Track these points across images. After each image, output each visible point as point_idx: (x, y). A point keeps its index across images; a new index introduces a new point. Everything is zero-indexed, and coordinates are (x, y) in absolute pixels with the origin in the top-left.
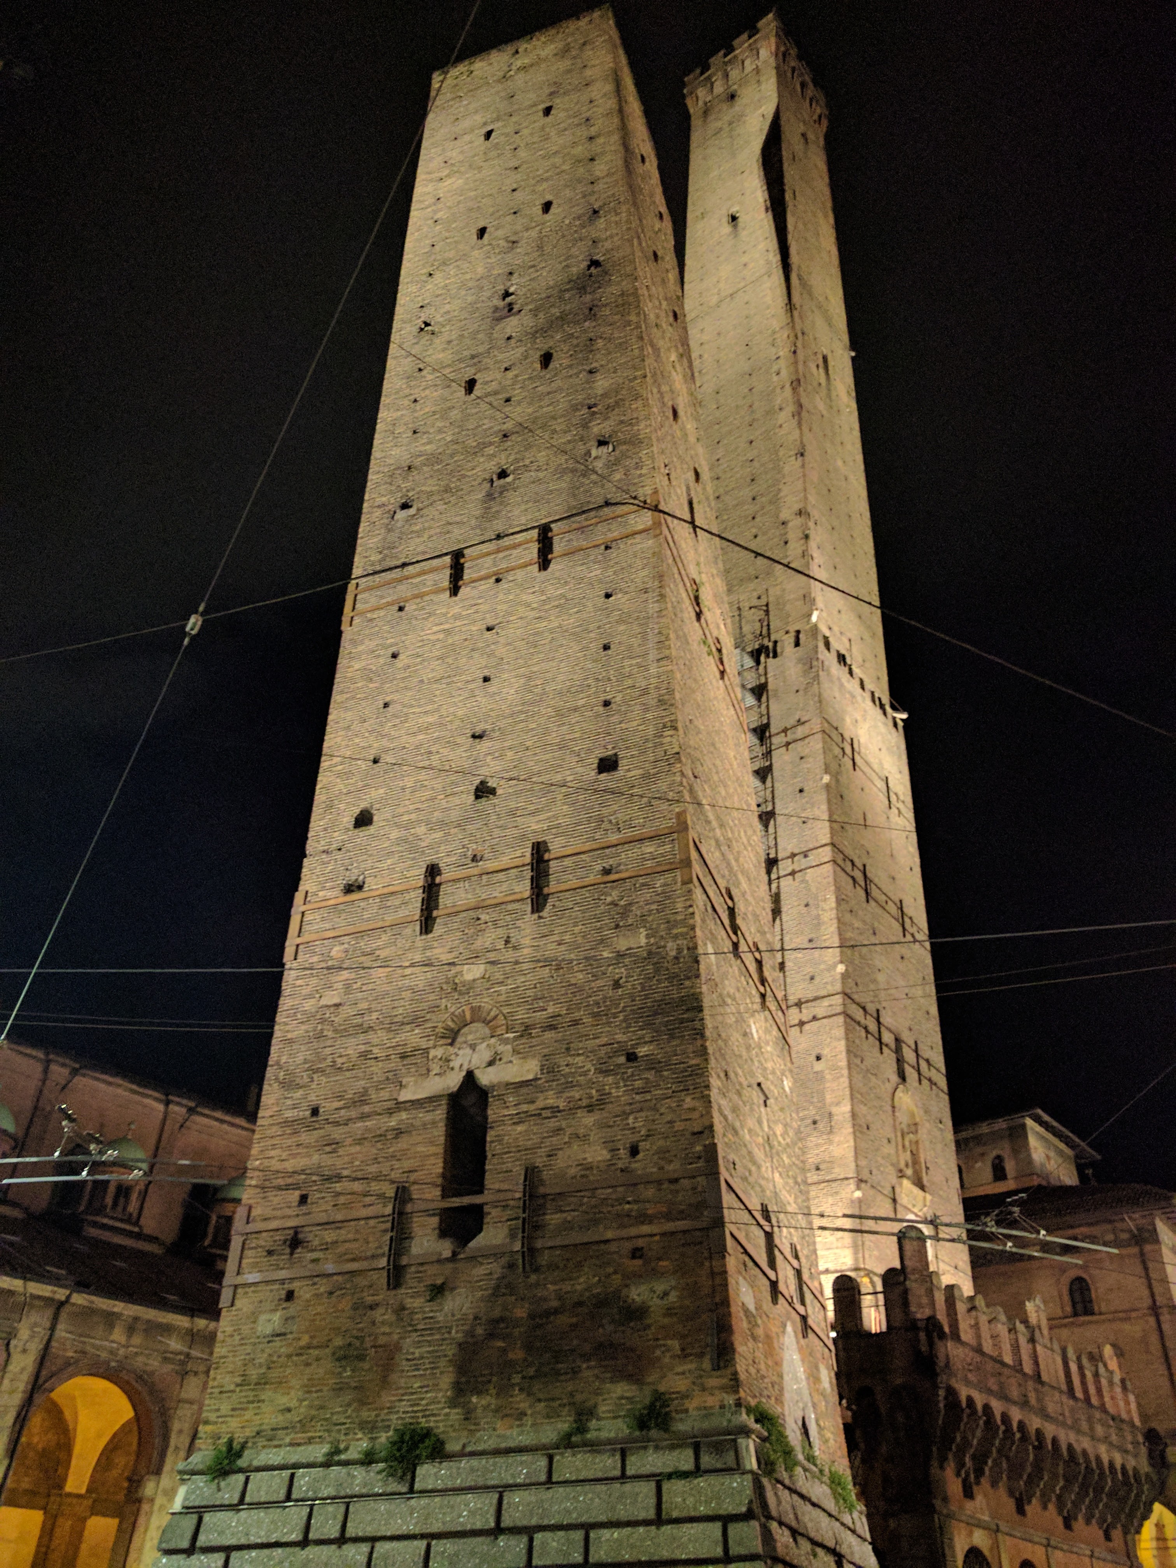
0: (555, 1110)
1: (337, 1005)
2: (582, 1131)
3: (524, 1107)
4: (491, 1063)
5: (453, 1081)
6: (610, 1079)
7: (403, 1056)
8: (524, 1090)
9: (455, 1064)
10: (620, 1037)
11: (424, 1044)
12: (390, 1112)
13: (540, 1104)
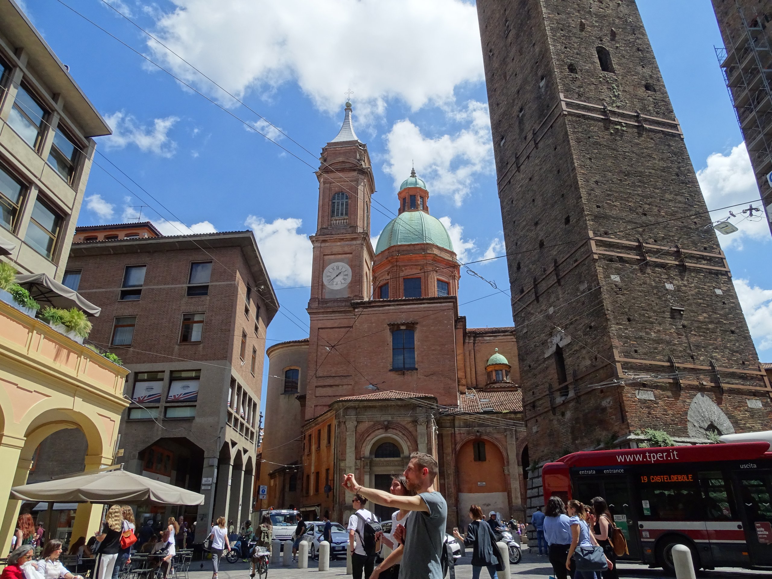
0: (576, 351)
1: (527, 332)
2: (584, 356)
3: (570, 352)
4: (561, 340)
5: (554, 348)
6: (587, 337)
7: (543, 344)
8: (570, 346)
9: (553, 343)
10: (587, 322)
11: (546, 338)
12: (544, 362)
13: (573, 350)
